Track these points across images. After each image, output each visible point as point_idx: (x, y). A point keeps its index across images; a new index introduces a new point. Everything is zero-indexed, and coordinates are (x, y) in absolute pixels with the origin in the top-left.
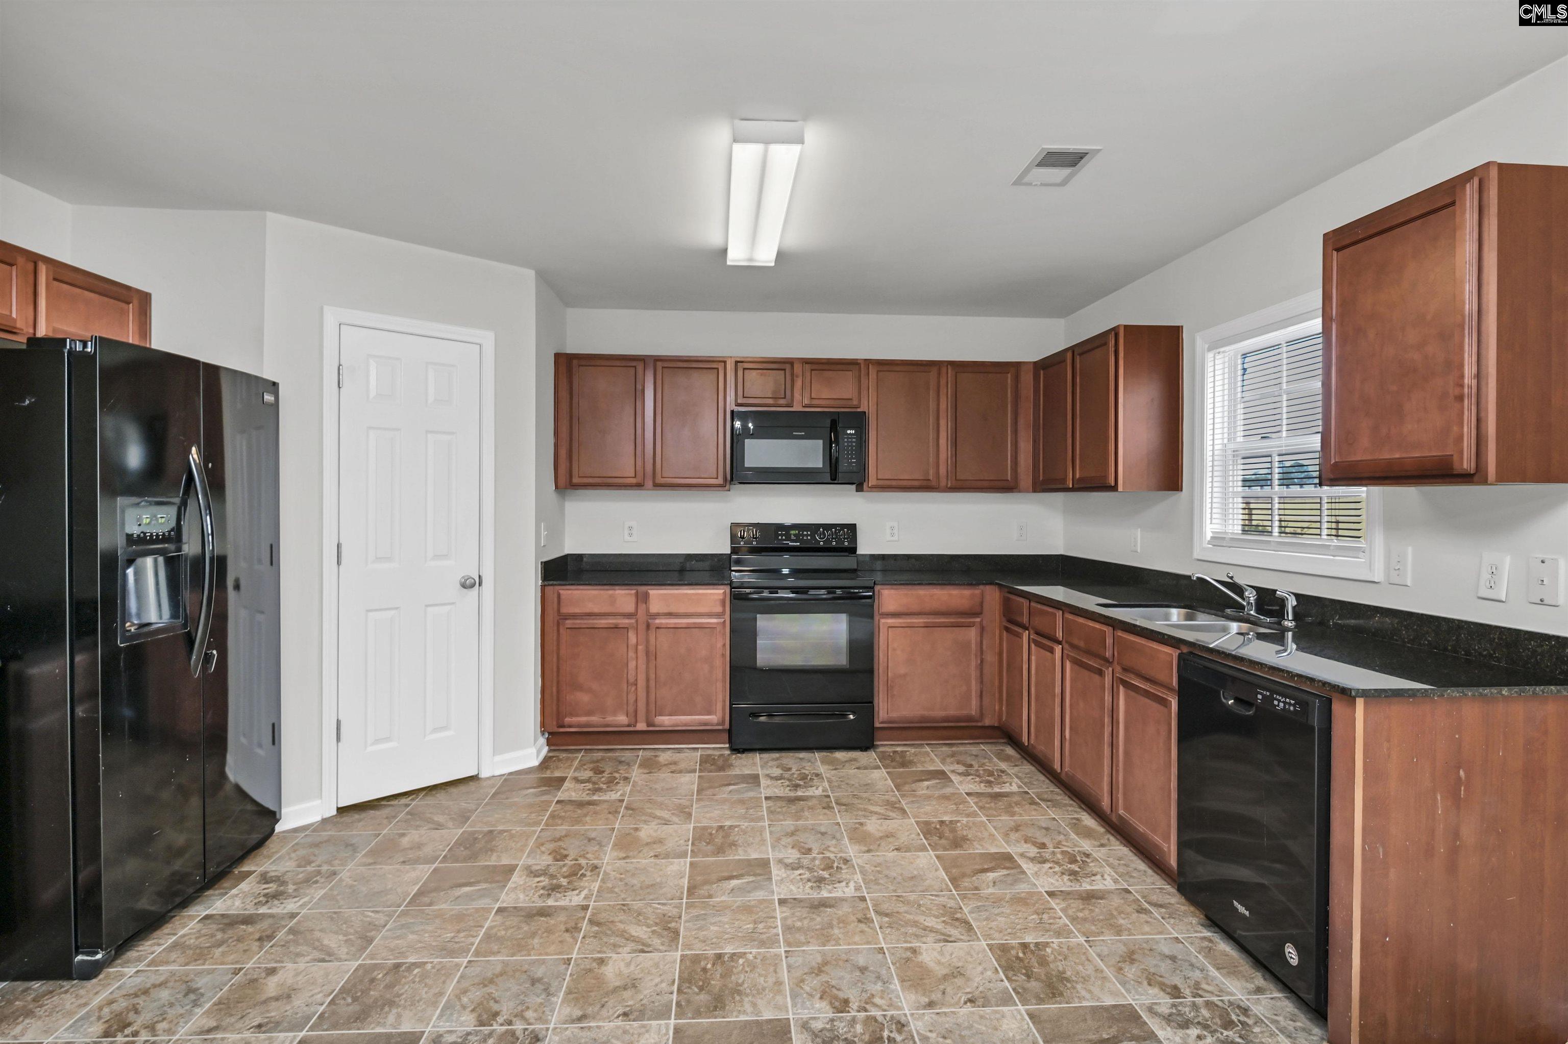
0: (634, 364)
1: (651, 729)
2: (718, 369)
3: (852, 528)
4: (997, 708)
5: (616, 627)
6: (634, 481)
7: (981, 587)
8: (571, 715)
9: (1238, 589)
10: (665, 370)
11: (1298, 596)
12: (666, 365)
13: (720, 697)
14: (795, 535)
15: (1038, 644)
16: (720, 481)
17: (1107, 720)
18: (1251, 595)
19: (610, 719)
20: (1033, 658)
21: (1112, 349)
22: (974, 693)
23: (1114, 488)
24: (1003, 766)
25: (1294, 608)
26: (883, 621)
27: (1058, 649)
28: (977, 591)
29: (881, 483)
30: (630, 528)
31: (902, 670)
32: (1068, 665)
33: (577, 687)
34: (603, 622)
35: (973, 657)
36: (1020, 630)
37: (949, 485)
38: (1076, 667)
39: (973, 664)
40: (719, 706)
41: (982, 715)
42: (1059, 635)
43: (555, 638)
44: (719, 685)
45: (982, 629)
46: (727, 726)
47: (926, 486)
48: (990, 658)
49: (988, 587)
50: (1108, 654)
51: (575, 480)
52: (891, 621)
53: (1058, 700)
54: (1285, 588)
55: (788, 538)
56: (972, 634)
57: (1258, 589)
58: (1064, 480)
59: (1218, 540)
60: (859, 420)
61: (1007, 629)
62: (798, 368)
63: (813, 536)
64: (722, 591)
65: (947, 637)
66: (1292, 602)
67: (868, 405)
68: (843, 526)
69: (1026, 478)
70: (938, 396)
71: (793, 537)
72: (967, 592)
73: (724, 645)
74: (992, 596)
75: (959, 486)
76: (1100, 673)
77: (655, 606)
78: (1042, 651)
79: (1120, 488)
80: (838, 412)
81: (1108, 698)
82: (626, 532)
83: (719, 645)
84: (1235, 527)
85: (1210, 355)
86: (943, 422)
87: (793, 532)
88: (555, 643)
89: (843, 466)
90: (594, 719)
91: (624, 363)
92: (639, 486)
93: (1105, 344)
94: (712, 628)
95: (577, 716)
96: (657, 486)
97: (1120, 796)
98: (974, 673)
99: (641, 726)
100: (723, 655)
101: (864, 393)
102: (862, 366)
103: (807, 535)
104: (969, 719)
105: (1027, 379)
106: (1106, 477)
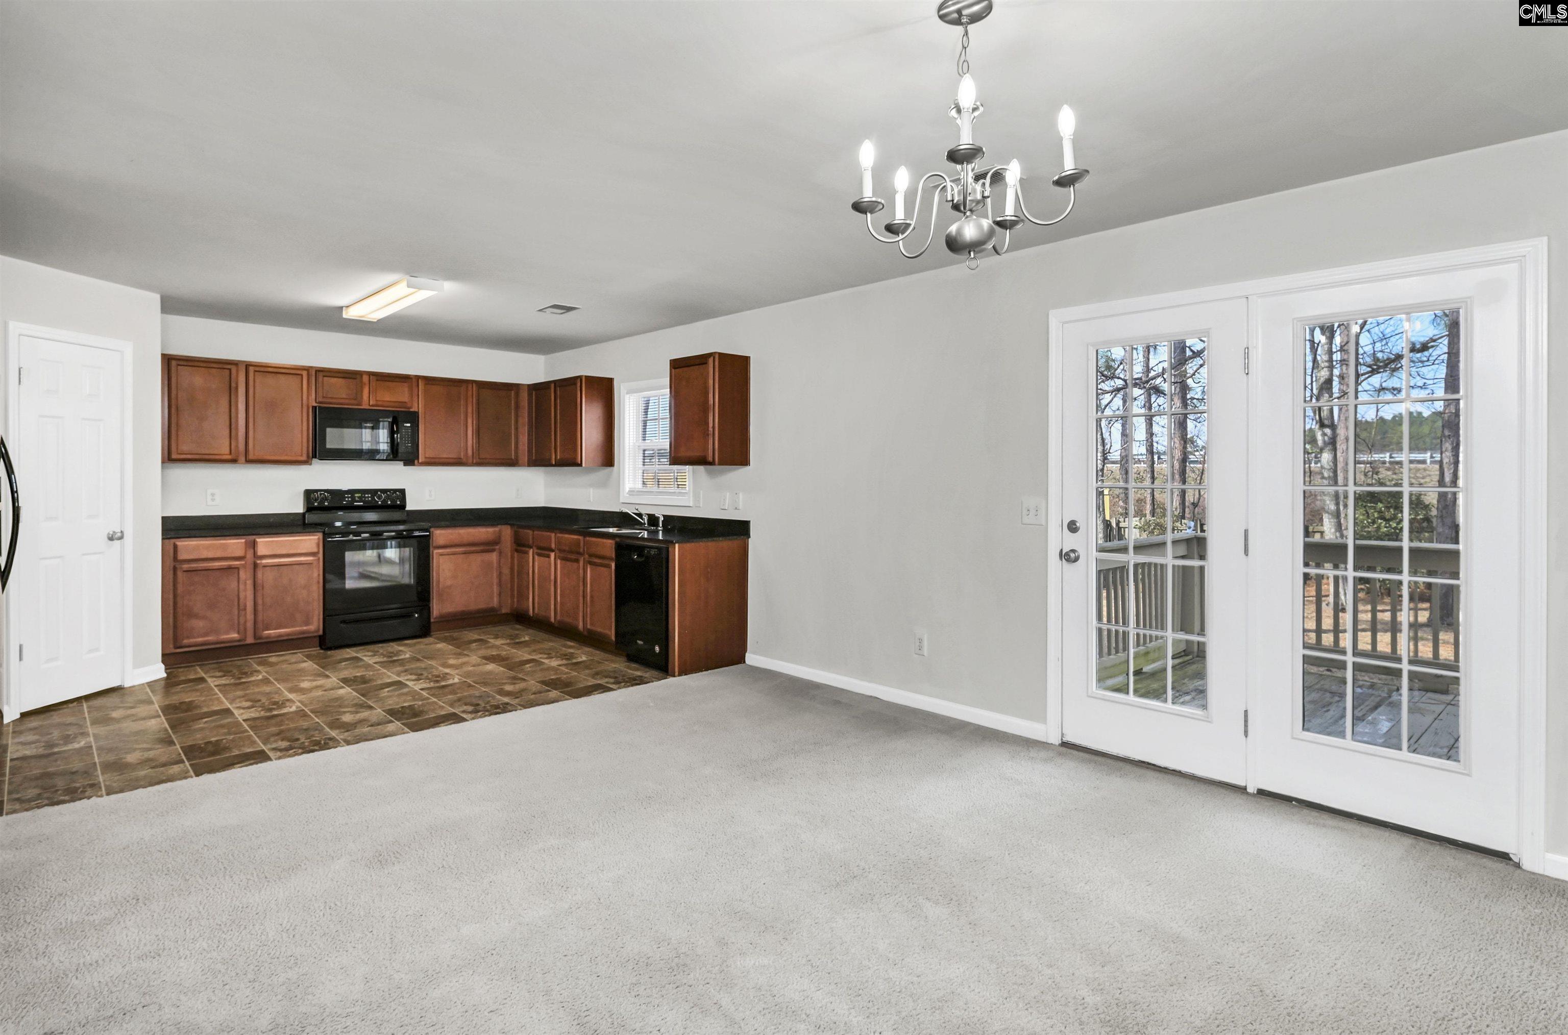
0: (229, 367)
1: (259, 641)
2: (302, 375)
3: (403, 492)
4: (509, 601)
5: (230, 568)
6: (229, 457)
7: (499, 526)
8: (188, 638)
9: (640, 515)
10: (256, 373)
11: (664, 516)
12: (257, 369)
13: (317, 612)
14: (358, 497)
15: (539, 555)
16: (304, 458)
17: (581, 584)
18: (646, 518)
19: (224, 637)
20: (536, 564)
21: (579, 388)
22: (495, 594)
23: (580, 465)
24: (517, 632)
25: (663, 521)
26: (436, 551)
27: (552, 555)
28: (497, 529)
29: (428, 460)
30: (213, 495)
31: (449, 583)
32: (559, 562)
33: (191, 615)
34: (217, 564)
35: (495, 572)
36: (527, 549)
37: (475, 461)
38: (564, 562)
39: (495, 575)
40: (315, 619)
41: (501, 606)
42: (553, 546)
43: (171, 580)
44: (316, 604)
45: (500, 553)
46: (321, 633)
47: (458, 462)
48: (506, 571)
49: (503, 526)
50: (581, 550)
51: (174, 456)
52: (440, 551)
53: (552, 583)
54: (659, 513)
55: (354, 500)
56: (494, 556)
57: (649, 515)
58: (550, 459)
59: (632, 492)
60: (413, 417)
61: (517, 551)
62: (365, 378)
63: (373, 497)
64: (316, 537)
65: (477, 560)
66: (662, 519)
67: (419, 406)
68: (395, 491)
69: (524, 457)
70: (467, 402)
71: (357, 499)
72: (491, 530)
73: (319, 575)
74: (507, 532)
75: (481, 462)
76: (577, 561)
77: (262, 550)
78: (542, 558)
79: (583, 465)
80: (398, 411)
81: (581, 571)
82: (209, 498)
83: (315, 575)
84: (639, 485)
85: (627, 396)
86: (470, 421)
87: (357, 495)
88: (171, 584)
89: (402, 449)
90: (210, 638)
91: (220, 366)
92: (234, 461)
93: (575, 384)
94: (309, 564)
95: (195, 638)
96: (249, 461)
97: (588, 619)
98: (495, 581)
99: (250, 640)
100: (318, 582)
101: (415, 399)
102: (414, 380)
103: (368, 497)
104: (492, 610)
105: (524, 395)
106: (575, 458)
